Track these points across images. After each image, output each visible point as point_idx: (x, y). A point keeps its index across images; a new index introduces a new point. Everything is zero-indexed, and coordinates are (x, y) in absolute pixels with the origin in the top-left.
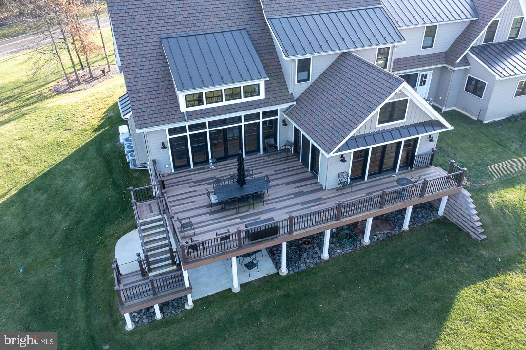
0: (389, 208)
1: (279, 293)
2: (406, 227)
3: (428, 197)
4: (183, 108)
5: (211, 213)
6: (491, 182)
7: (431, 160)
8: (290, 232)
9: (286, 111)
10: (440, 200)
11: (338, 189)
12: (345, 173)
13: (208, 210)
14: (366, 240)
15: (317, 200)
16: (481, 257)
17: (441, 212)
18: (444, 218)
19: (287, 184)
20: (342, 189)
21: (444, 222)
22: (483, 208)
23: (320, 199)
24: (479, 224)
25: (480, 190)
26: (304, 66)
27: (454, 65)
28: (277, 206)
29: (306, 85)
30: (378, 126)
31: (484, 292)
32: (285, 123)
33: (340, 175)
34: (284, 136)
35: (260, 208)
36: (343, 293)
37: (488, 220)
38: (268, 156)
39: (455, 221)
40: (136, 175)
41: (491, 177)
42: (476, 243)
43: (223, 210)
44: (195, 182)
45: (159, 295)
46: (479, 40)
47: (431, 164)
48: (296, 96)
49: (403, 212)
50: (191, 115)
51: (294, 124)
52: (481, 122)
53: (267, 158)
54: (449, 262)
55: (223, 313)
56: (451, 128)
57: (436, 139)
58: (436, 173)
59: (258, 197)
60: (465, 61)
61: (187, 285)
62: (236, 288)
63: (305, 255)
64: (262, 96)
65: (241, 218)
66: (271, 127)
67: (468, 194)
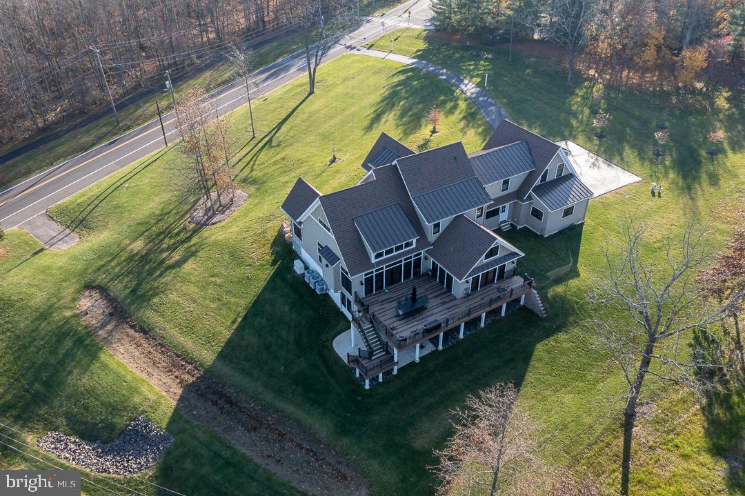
0: (494, 306)
1: (441, 359)
2: (503, 314)
3: (514, 297)
4: (373, 260)
5: (400, 320)
6: (548, 282)
7: (515, 272)
8: (447, 326)
9: (426, 252)
10: (520, 297)
11: (464, 298)
12: (468, 288)
13: (397, 319)
14: (482, 325)
15: (454, 306)
16: (544, 327)
17: (522, 303)
18: (524, 306)
19: (435, 297)
20: (467, 297)
21: (524, 308)
22: (544, 299)
23: (456, 305)
24: (543, 308)
25: (542, 288)
26: (437, 226)
27: (523, 201)
28: (435, 311)
29: (438, 234)
30: (484, 261)
31: (547, 345)
32: (426, 258)
33: (465, 290)
34: (425, 266)
35: (425, 314)
36: (475, 355)
37: (547, 306)
38: (417, 279)
39: (530, 307)
40: (322, 297)
41: (548, 278)
42: (542, 319)
43: (405, 318)
44: (381, 302)
45: (383, 367)
46: (538, 182)
47: (514, 275)
48: (432, 242)
49: (501, 307)
50: (378, 264)
51: (432, 259)
52: (543, 236)
53: (416, 281)
54: (528, 331)
55: (415, 374)
56: (523, 255)
57: (515, 262)
58: (518, 281)
59: (423, 308)
60: (530, 198)
61: (396, 361)
62: (417, 360)
63: (450, 337)
64: (414, 246)
65: (418, 321)
66: (418, 262)
67: (535, 291)
